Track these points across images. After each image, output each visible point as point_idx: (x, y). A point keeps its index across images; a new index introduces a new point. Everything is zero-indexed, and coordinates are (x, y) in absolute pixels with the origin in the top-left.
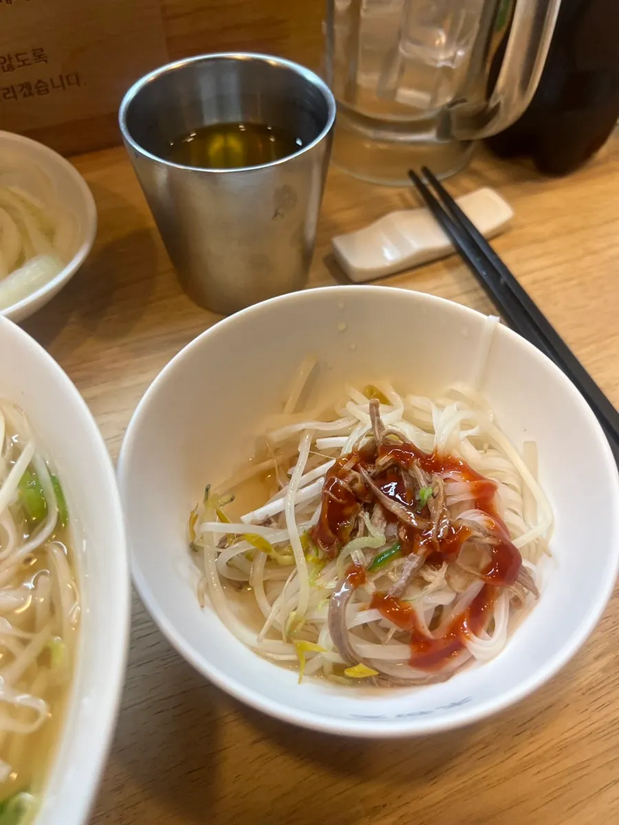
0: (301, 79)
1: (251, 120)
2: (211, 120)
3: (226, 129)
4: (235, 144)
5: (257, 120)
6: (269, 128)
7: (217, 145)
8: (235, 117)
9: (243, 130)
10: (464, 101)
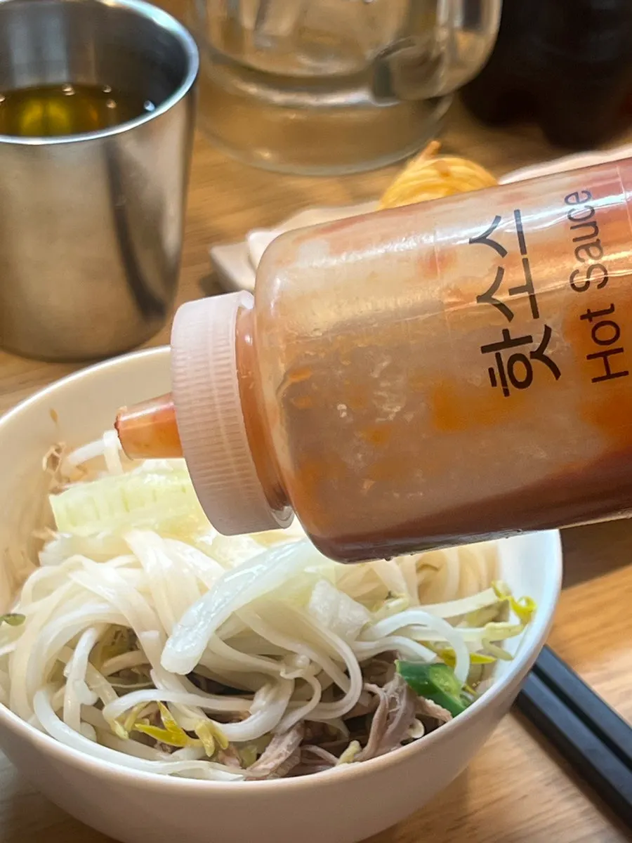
0: (149, 23)
1: (81, 79)
2: (25, 81)
3: (46, 93)
4: (57, 112)
5: (91, 79)
6: (107, 91)
7: (33, 114)
8: (59, 76)
9: (69, 94)
10: (410, 44)
